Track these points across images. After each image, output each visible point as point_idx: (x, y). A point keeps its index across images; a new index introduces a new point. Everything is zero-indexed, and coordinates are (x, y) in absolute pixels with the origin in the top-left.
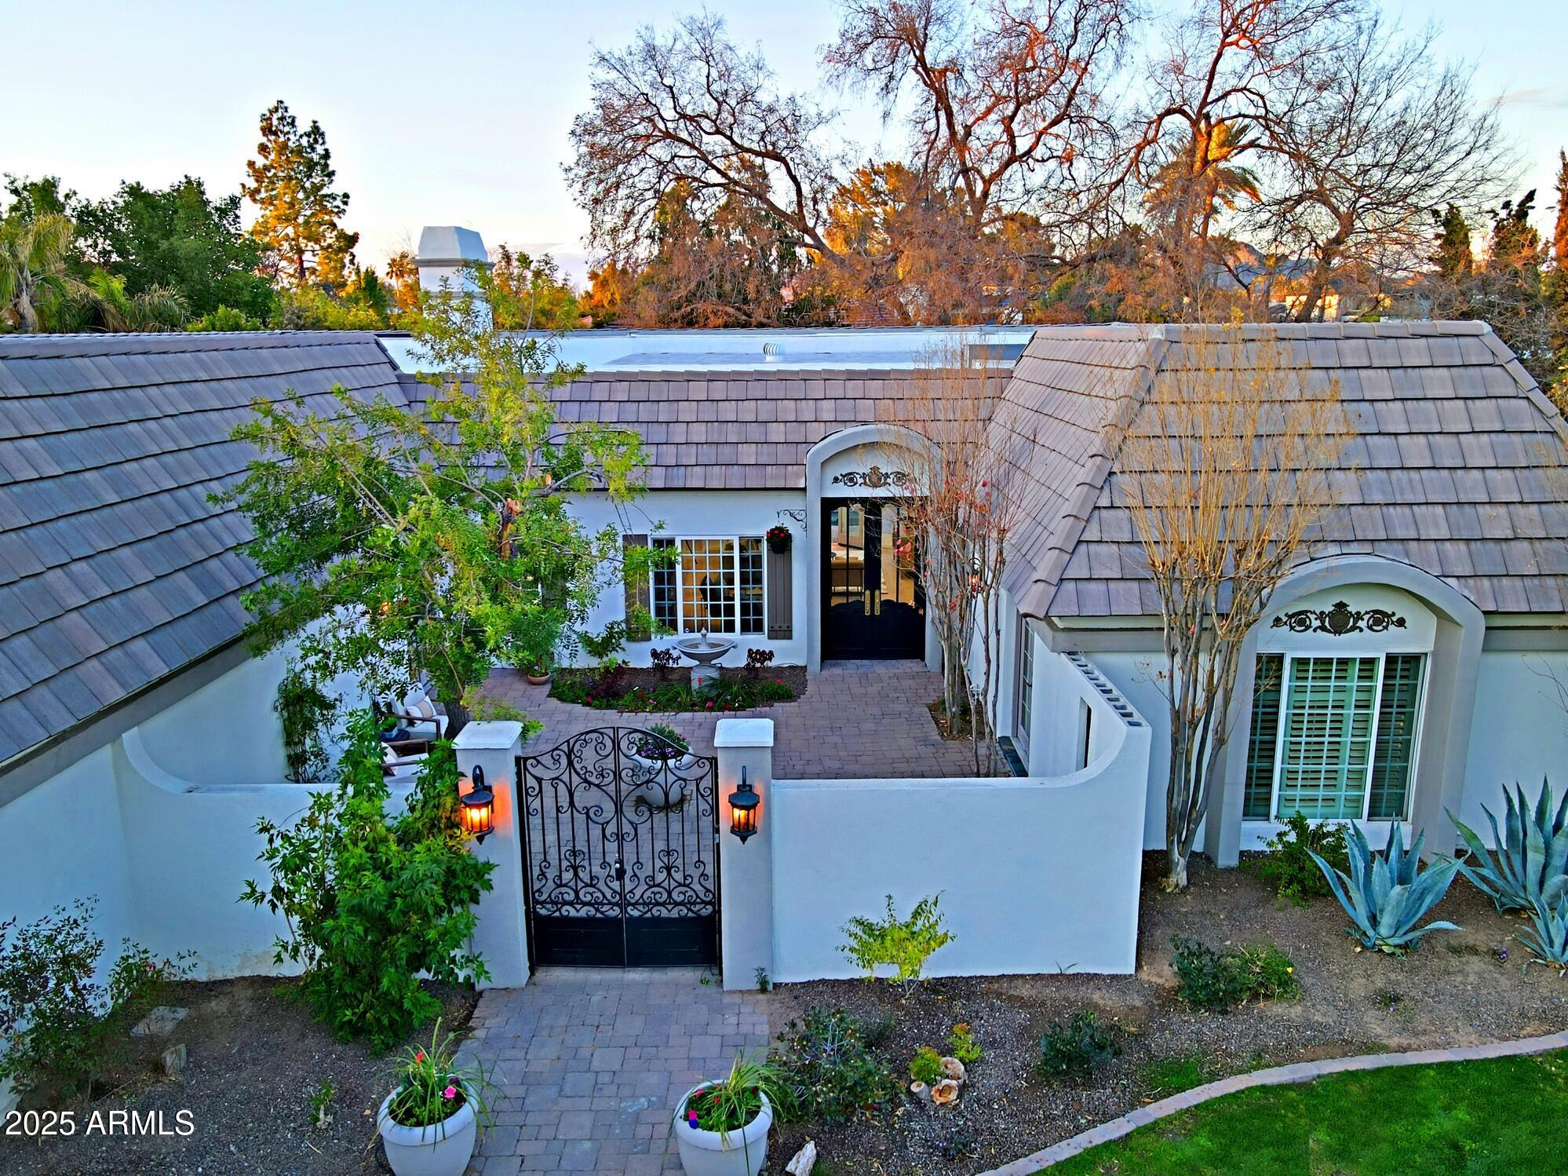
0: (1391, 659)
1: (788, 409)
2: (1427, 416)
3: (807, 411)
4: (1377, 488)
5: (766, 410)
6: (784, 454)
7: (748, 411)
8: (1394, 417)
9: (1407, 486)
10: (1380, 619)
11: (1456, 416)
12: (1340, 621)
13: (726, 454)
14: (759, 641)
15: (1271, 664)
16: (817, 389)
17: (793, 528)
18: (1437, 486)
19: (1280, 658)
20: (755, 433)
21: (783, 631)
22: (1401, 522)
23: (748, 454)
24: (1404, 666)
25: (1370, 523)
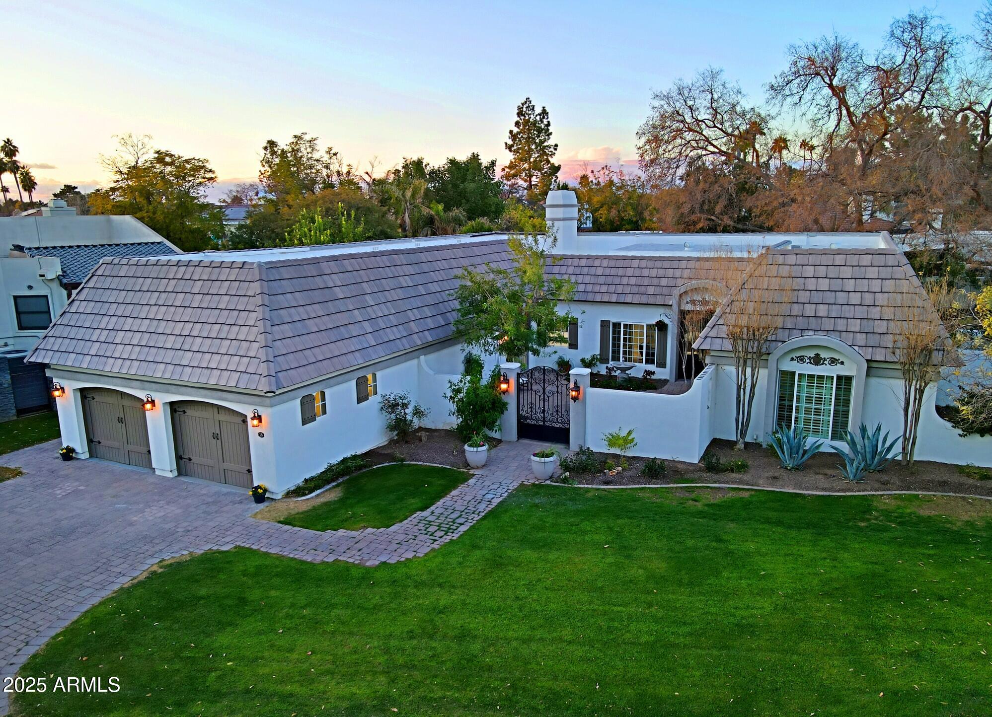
0: (839, 378)
1: (670, 273)
2: (863, 285)
3: (678, 273)
4: (835, 311)
5: (661, 272)
6: (665, 291)
7: (654, 273)
8: (850, 285)
9: (848, 311)
10: (833, 361)
11: (876, 286)
12: (817, 360)
13: (642, 289)
14: (651, 367)
15: (790, 375)
16: (683, 264)
17: (667, 321)
18: (861, 312)
19: (793, 373)
20: (655, 281)
21: (662, 365)
22: (841, 325)
23: (651, 290)
24: (845, 382)
25: (828, 324)
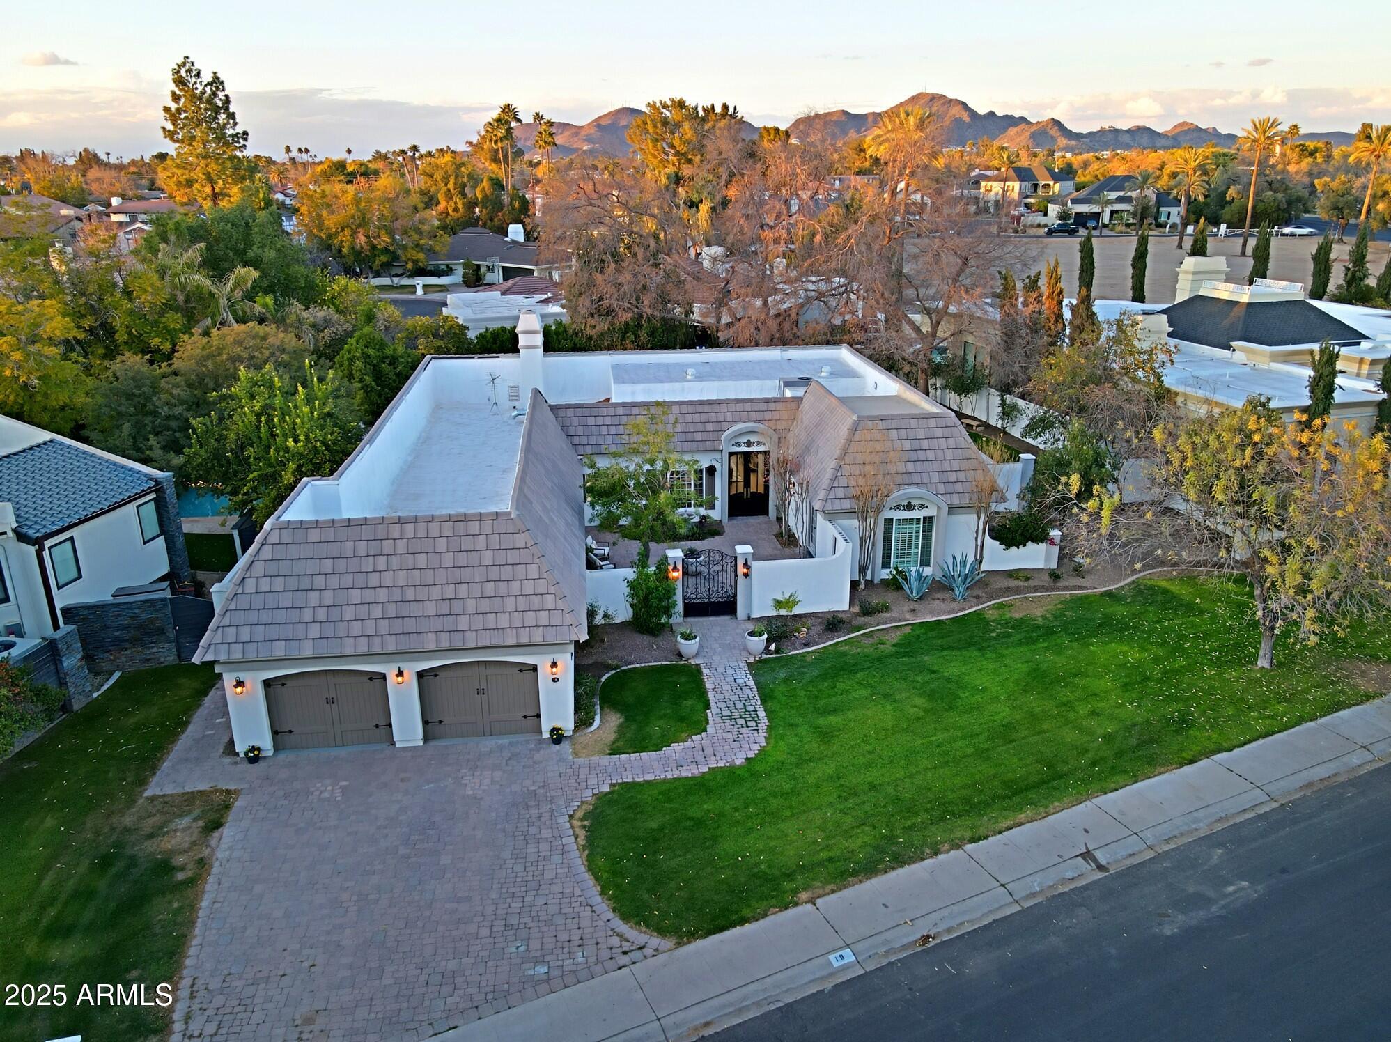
0: (924, 518)
1: (713, 417)
2: (934, 444)
3: (721, 417)
4: (919, 466)
5: (704, 417)
6: (713, 436)
7: (697, 418)
8: (925, 444)
9: (929, 466)
10: (921, 506)
11: (943, 443)
12: (909, 507)
13: (689, 436)
14: (703, 511)
15: (889, 522)
16: (724, 408)
17: (718, 466)
18: (936, 466)
19: (892, 519)
20: (700, 427)
21: (712, 507)
22: (925, 478)
23: (699, 436)
24: (928, 520)
25: (917, 478)
